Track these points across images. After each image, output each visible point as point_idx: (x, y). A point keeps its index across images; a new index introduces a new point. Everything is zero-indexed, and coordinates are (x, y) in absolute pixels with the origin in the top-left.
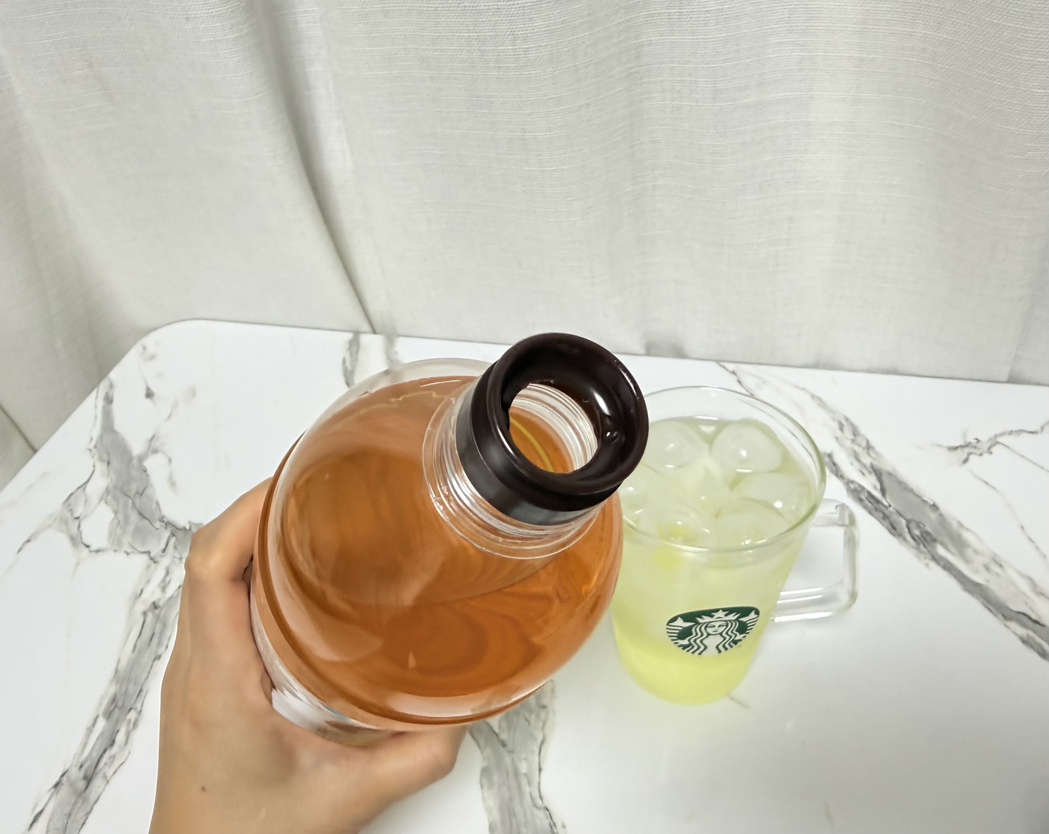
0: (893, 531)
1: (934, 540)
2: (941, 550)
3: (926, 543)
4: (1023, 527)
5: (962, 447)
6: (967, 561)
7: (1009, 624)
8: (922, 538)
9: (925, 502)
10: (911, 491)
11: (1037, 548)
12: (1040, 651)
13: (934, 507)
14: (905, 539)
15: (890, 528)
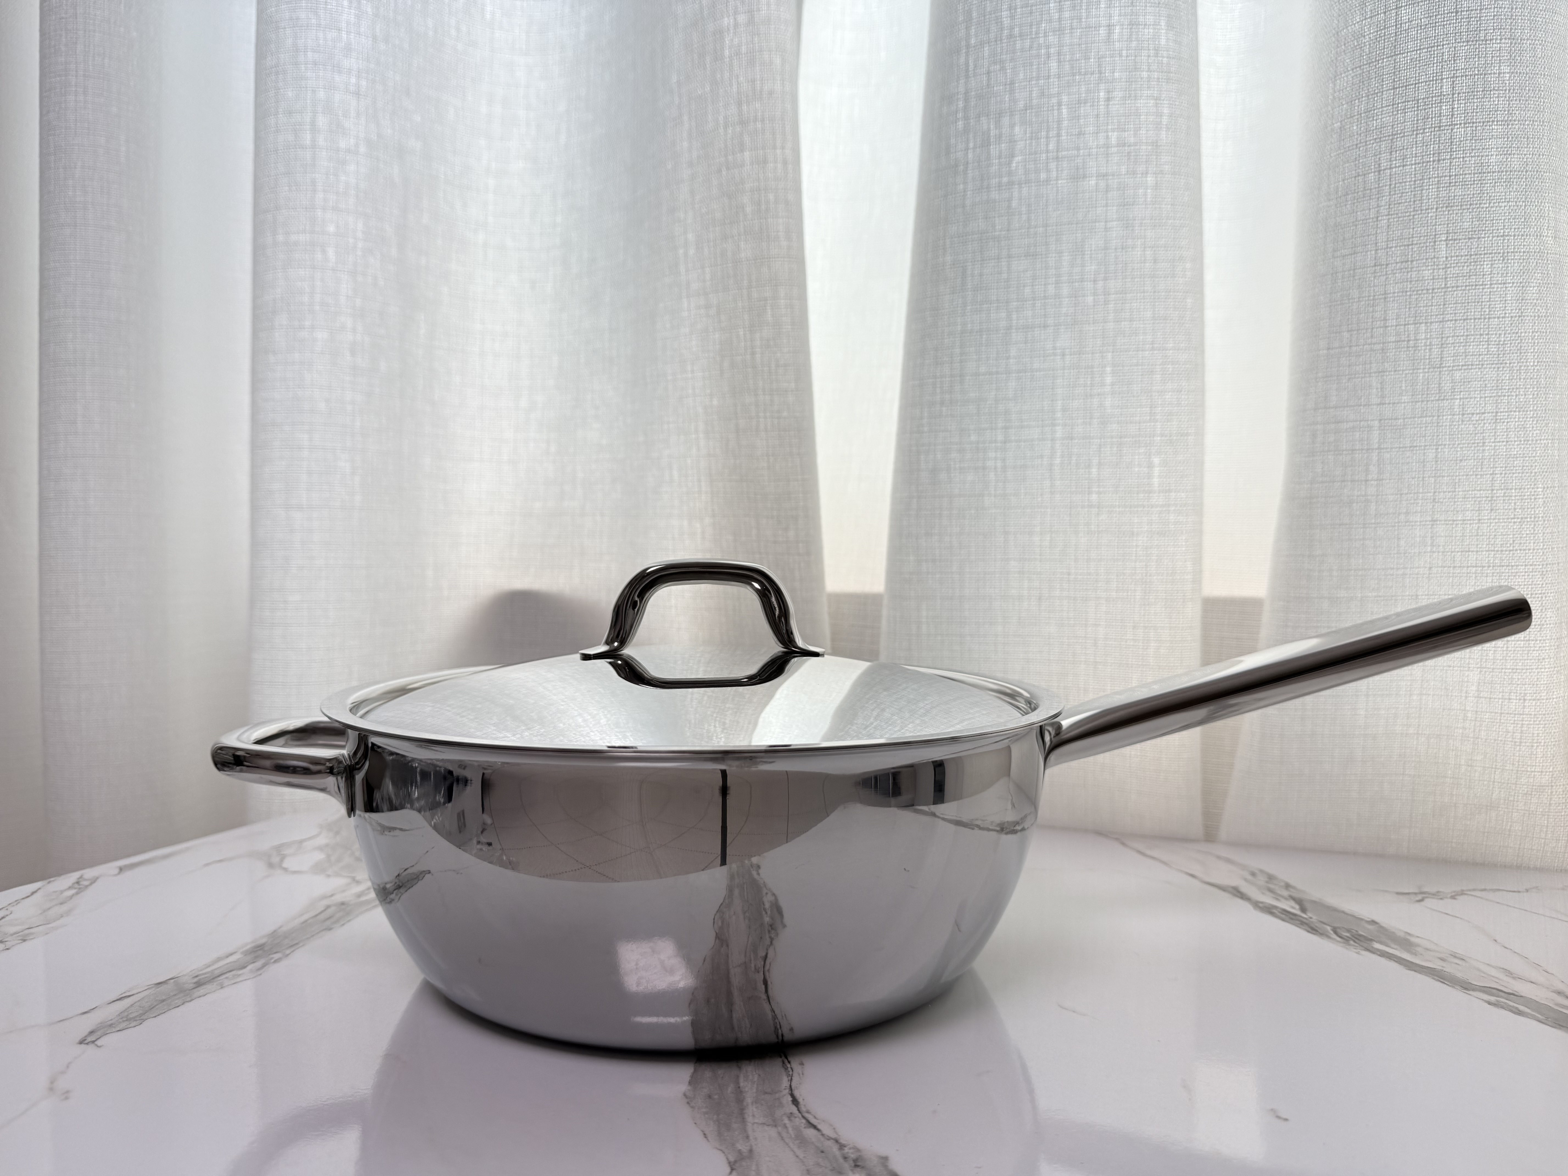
0: (1314, 932)
1: (1371, 940)
2: (1377, 946)
3: (1356, 941)
4: (1496, 941)
5: (1415, 894)
6: (1415, 954)
7: (1471, 992)
8: (1353, 938)
9: (1362, 919)
10: (1343, 912)
11: (1515, 952)
12: (1514, 1010)
13: (1373, 922)
14: (1329, 937)
15: (1310, 930)
